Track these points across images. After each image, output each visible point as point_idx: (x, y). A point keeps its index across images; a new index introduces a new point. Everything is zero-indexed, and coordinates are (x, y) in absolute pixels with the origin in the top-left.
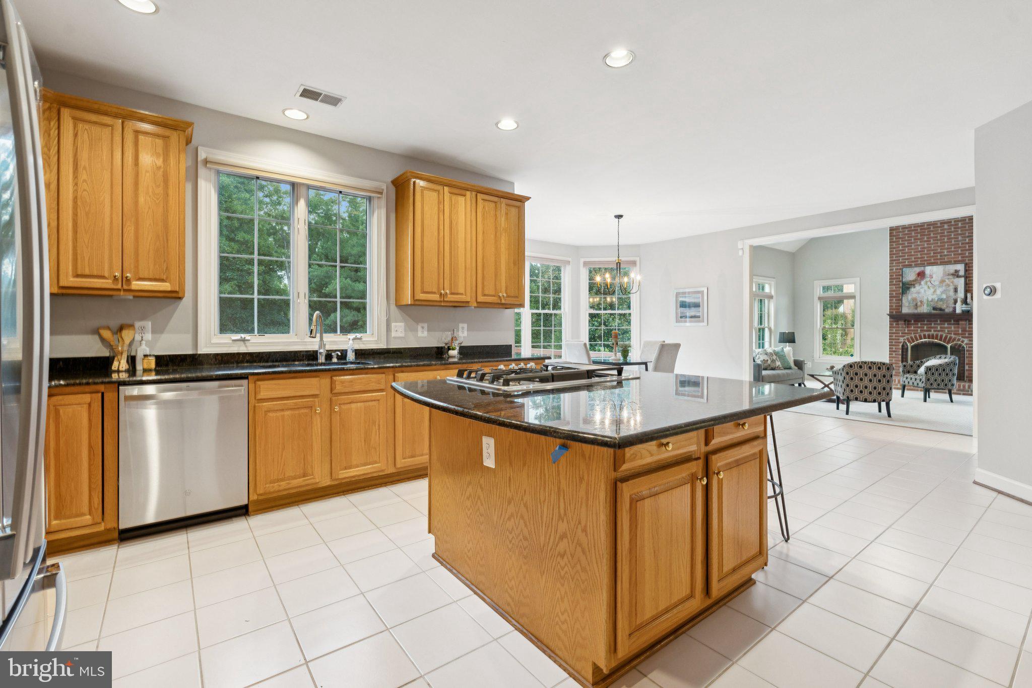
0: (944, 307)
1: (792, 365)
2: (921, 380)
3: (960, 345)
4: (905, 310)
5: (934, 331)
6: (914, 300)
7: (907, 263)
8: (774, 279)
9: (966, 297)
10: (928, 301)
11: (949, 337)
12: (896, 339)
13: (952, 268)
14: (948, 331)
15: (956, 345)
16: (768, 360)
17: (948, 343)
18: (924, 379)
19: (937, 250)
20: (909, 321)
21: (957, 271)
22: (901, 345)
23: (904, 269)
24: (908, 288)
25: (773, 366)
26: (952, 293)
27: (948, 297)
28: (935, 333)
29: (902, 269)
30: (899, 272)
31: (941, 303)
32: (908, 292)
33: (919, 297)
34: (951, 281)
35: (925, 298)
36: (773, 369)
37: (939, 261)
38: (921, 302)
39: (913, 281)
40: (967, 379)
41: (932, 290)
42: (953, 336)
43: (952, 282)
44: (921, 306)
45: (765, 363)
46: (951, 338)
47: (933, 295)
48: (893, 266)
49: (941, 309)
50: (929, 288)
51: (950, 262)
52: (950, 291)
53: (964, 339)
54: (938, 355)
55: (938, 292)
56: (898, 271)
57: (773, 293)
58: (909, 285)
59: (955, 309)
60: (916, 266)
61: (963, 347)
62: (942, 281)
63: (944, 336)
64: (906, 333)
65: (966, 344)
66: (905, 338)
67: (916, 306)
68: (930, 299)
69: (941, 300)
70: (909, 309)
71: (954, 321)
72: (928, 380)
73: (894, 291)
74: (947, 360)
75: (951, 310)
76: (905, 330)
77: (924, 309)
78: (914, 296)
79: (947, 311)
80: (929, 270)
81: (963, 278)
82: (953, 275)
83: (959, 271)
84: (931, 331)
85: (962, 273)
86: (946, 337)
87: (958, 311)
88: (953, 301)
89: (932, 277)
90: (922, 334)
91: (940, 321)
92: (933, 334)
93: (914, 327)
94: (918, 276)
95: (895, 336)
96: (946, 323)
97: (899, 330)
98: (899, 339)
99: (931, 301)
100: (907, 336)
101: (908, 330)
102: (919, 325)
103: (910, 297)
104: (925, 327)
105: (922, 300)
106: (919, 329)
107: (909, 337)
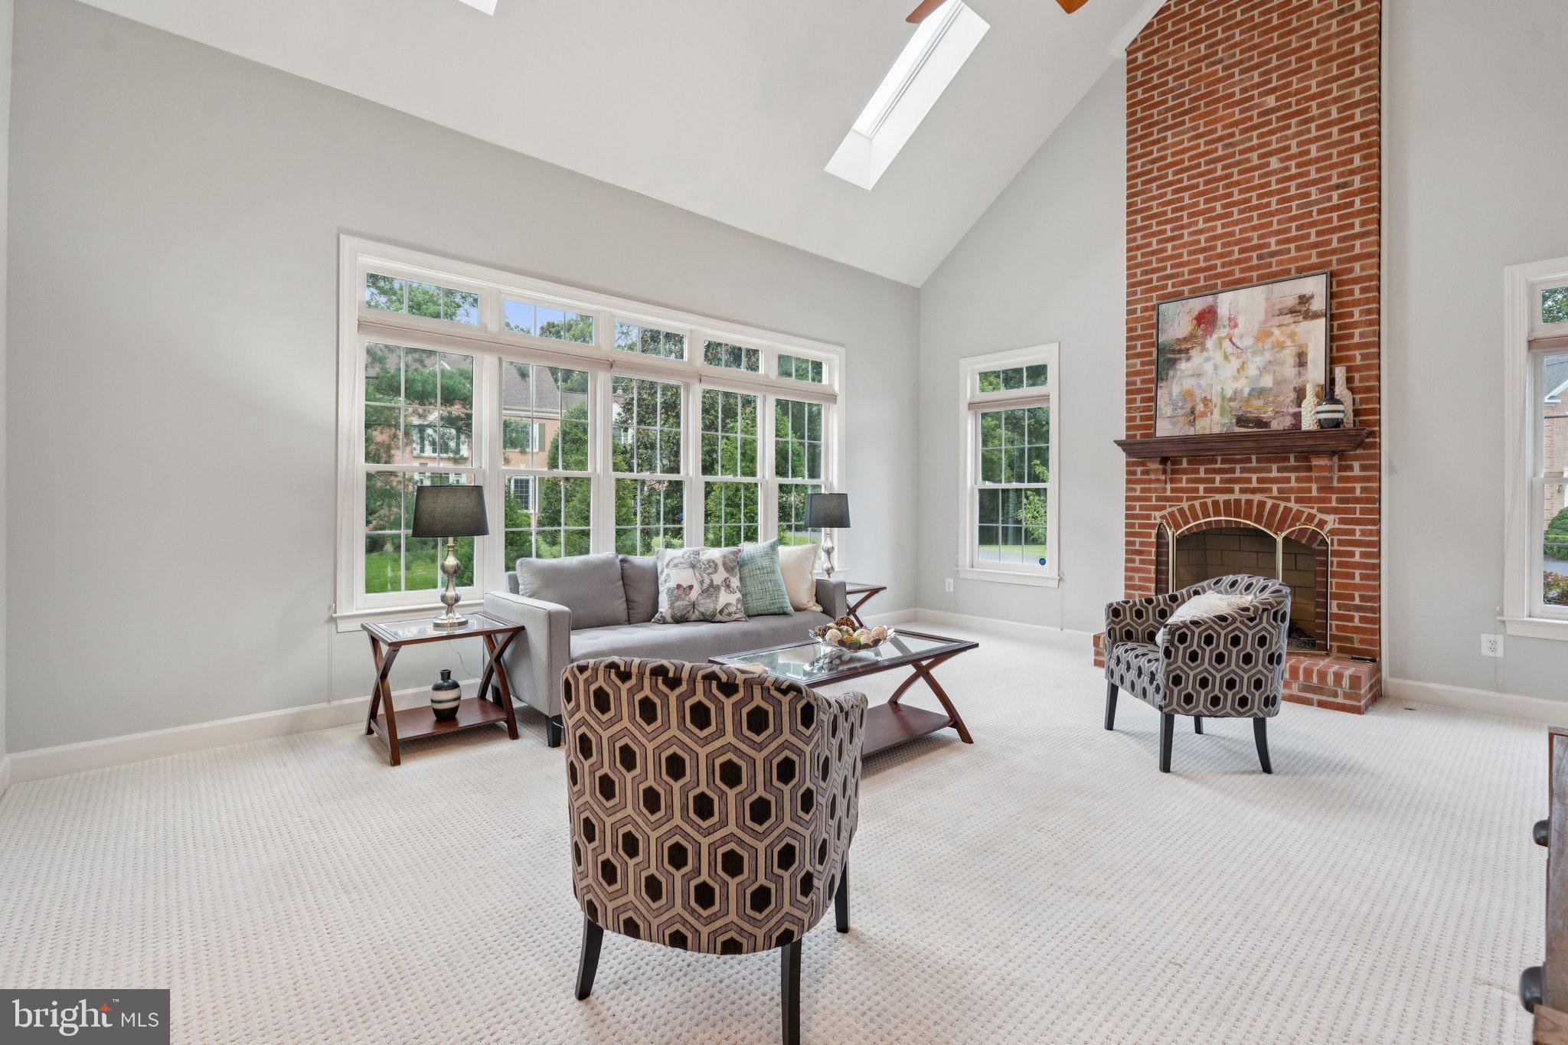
0: (1269, 414)
1: (806, 598)
2: (1153, 676)
3: (1315, 535)
4: (1164, 429)
5: (1243, 491)
6: (1188, 396)
7: (1170, 289)
8: (843, 350)
9: (1331, 381)
10: (1223, 398)
11: (1281, 509)
12: (1142, 517)
13: (1289, 291)
14: (1280, 491)
15: (1303, 531)
16: (691, 587)
17: (1280, 528)
18: (1160, 678)
19: (1250, 239)
20: (1176, 461)
21: (1304, 300)
22: (1154, 532)
23: (1163, 307)
24: (1173, 362)
25: (706, 606)
26: (1289, 370)
27: (1278, 383)
28: (1244, 497)
29: (1156, 308)
30: (1150, 318)
31: (1260, 403)
32: (1171, 373)
33: (1200, 387)
34: (1288, 330)
35: (1217, 389)
36: (706, 619)
37: (1254, 274)
38: (1206, 401)
39: (1185, 340)
40: (1335, 644)
41: (1235, 363)
42: (1293, 505)
43: (1292, 336)
44: (1203, 415)
45: (678, 598)
46: (1287, 510)
47: (1236, 379)
48: (1137, 302)
49: (1260, 423)
50: (1226, 358)
51: (1288, 272)
52: (1283, 364)
53: (1325, 517)
54: (1228, 574)
55: (1252, 370)
56: (1147, 314)
57: (837, 389)
58: (1173, 351)
59: (1297, 416)
60: (1195, 294)
61: (1324, 542)
62: (1263, 335)
63: (1269, 504)
64: (1167, 499)
65: (1332, 532)
66: (1164, 512)
67: (1192, 415)
68: (1229, 393)
69: (1260, 392)
70: (1174, 424)
71: (1297, 459)
72: (1177, 681)
73: (1138, 373)
74: (1250, 598)
75: (1288, 422)
76: (1165, 490)
77: (1215, 423)
78: (1188, 384)
79: (1275, 426)
80: (1226, 302)
81: (1323, 320)
82: (1292, 311)
83: (1312, 297)
84: (1231, 491)
85: (1319, 304)
86: (1275, 507)
87: (1308, 423)
88: (1293, 395)
89: (1236, 326)
90: (1209, 501)
91: (1258, 461)
92: (1238, 502)
93: (1189, 481)
94: (1199, 324)
95: (1142, 508)
96: (1275, 467)
97: (1150, 490)
98: (1148, 517)
99: (1231, 399)
100: (1171, 506)
101: (1173, 490)
102: (1202, 475)
103: (1176, 390)
104: (1218, 478)
105: (1209, 398)
106: (1201, 487)
107: (1175, 509)
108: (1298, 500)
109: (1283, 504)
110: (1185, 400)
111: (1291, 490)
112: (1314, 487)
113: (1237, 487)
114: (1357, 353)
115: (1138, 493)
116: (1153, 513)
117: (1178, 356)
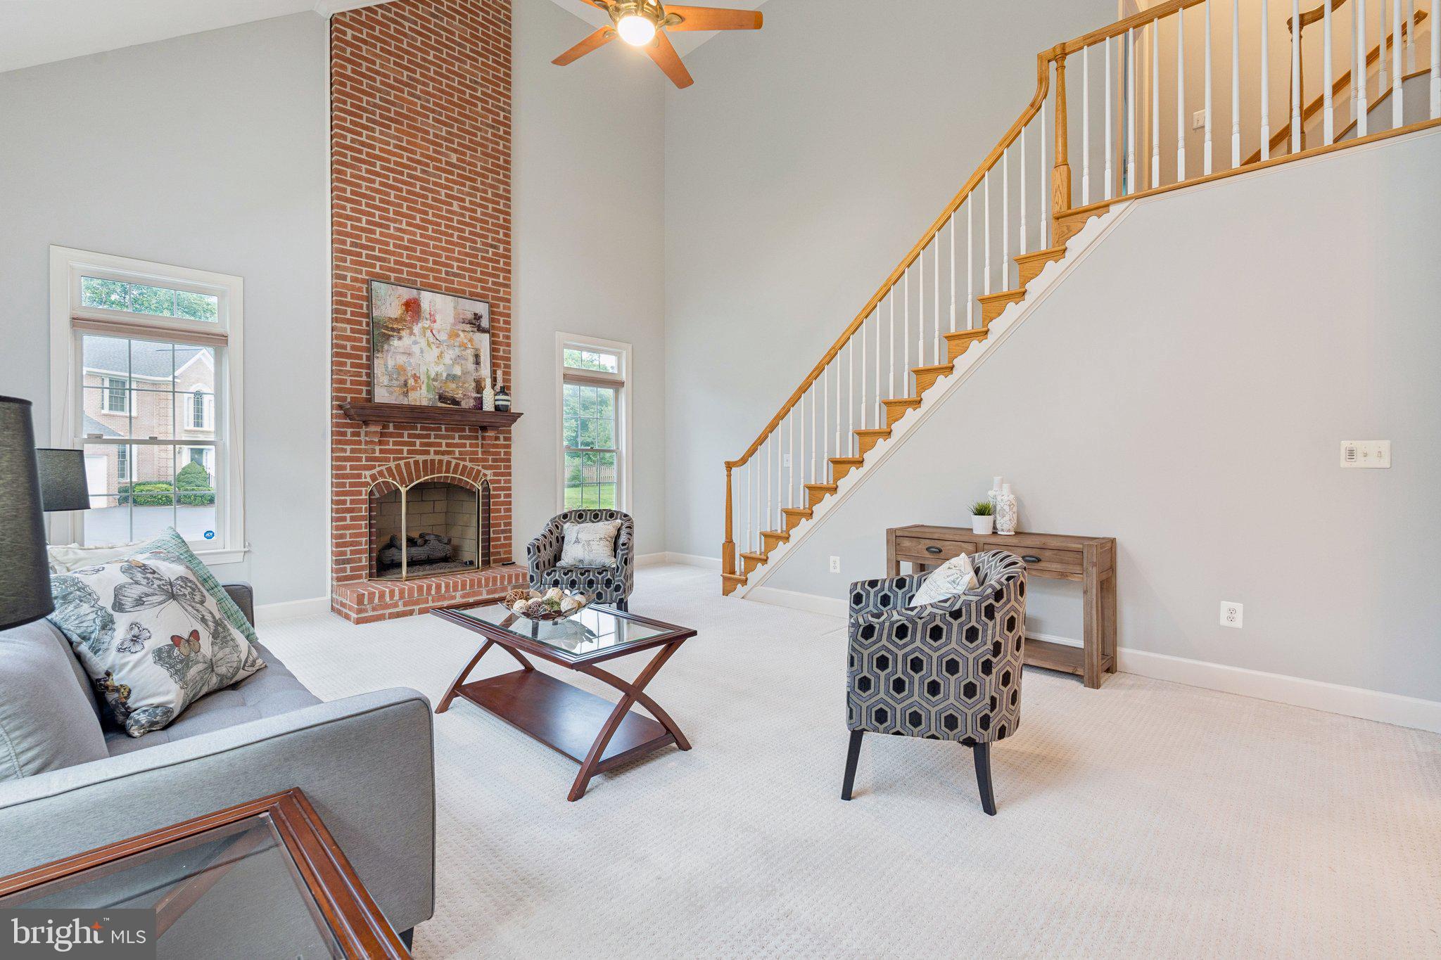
0: (459, 396)
4: (383, 396)
5: (436, 453)
6: (400, 370)
7: (378, 270)
10: (428, 377)
11: (461, 467)
12: (353, 476)
13: (466, 306)
14: (460, 453)
20: (384, 426)
21: (477, 317)
22: (365, 490)
23: (375, 284)
24: (387, 338)
26: (471, 366)
27: (465, 373)
28: (437, 458)
29: (368, 282)
30: (360, 290)
31: (454, 386)
32: (386, 347)
33: (410, 364)
34: (468, 336)
35: (424, 369)
37: (444, 285)
38: (416, 378)
39: (396, 321)
41: (436, 352)
42: (469, 464)
43: (471, 340)
44: (414, 389)
46: (465, 467)
47: (437, 363)
48: (344, 268)
49: (454, 401)
50: (429, 345)
51: (465, 292)
52: (466, 360)
53: (486, 472)
55: (447, 361)
56: (356, 284)
58: (387, 328)
59: (480, 401)
60: (398, 282)
62: (453, 334)
63: (454, 462)
64: (376, 459)
65: (490, 482)
66: (374, 471)
67: (405, 388)
68: (433, 374)
69: (452, 378)
70: (391, 393)
71: (475, 429)
73: (345, 338)
75: (472, 403)
76: (374, 451)
77: (422, 397)
78: (401, 359)
79: (464, 405)
80: (427, 299)
81: (488, 335)
82: (471, 323)
83: (481, 316)
84: (428, 453)
85: (485, 323)
86: (457, 465)
87: (486, 407)
88: (473, 384)
89: (435, 321)
90: (411, 461)
91: (447, 430)
92: (433, 461)
93: (395, 443)
94: (407, 310)
95: (352, 468)
96: (457, 435)
97: (360, 451)
98: (359, 476)
99: (434, 380)
100: (379, 466)
101: (381, 451)
102: (406, 439)
103: (391, 363)
104: (418, 442)
105: (418, 375)
106: (405, 449)
107: (383, 468)
108: (471, 460)
109: (462, 463)
110: (399, 374)
111: (466, 453)
112: (480, 450)
113: (432, 449)
114: (502, 362)
115: (348, 454)
116: (363, 472)
117: (391, 333)
